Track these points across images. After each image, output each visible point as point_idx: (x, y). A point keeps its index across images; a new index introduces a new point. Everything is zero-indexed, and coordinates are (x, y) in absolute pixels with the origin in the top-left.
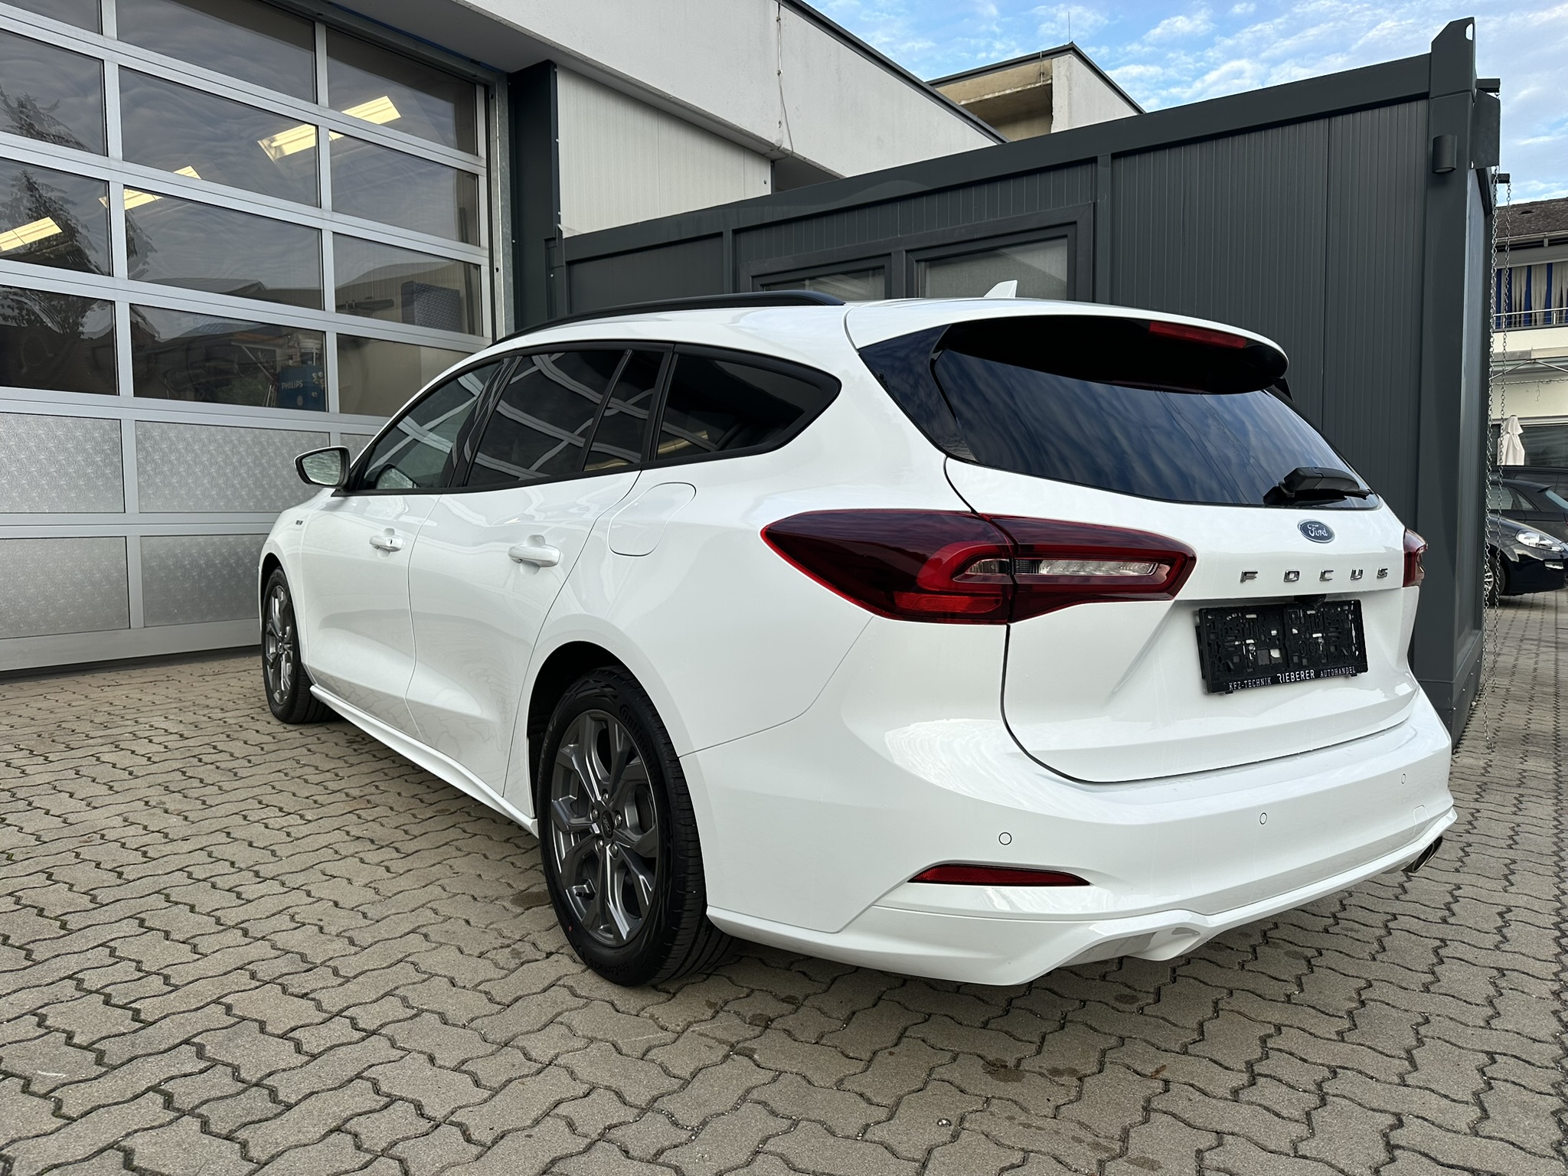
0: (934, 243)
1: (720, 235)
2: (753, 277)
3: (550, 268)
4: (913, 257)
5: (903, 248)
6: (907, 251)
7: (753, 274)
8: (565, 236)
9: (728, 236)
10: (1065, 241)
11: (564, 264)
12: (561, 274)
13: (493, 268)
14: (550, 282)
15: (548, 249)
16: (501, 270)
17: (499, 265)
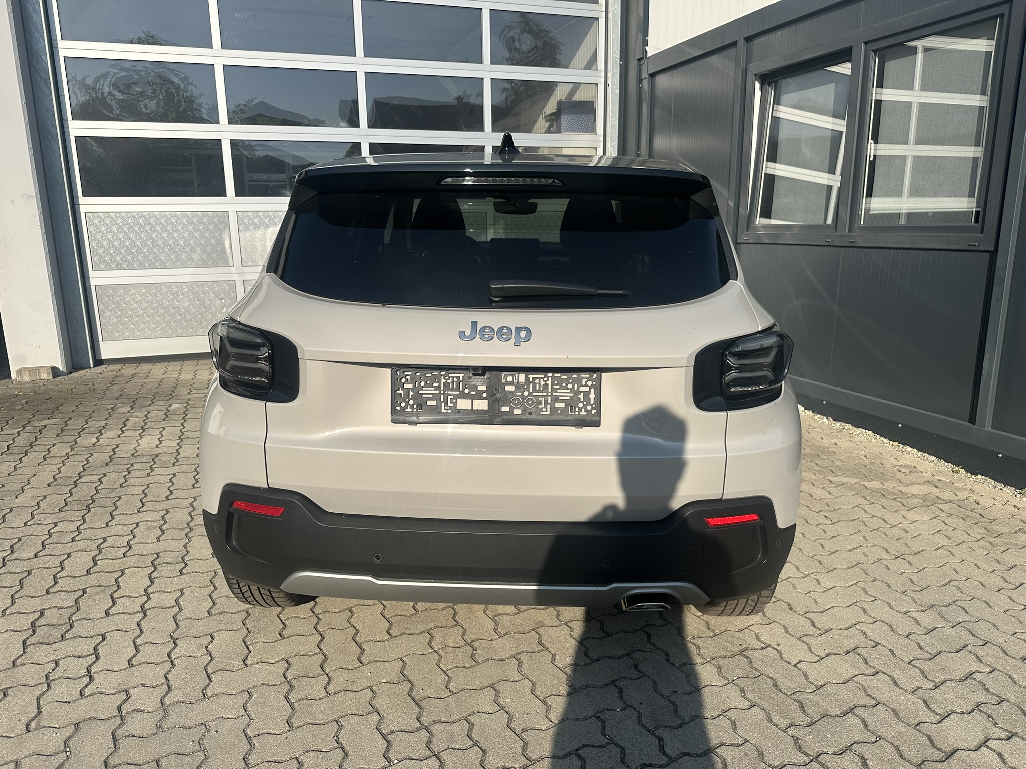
1: (736, 43)
2: (756, 75)
3: (640, 81)
4: (870, 48)
5: (861, 42)
6: (866, 42)
7: (755, 73)
8: (649, 55)
9: (742, 42)
11: (647, 76)
12: (646, 84)
13: (606, 85)
14: (640, 90)
15: (640, 66)
16: (610, 85)
17: (609, 82)
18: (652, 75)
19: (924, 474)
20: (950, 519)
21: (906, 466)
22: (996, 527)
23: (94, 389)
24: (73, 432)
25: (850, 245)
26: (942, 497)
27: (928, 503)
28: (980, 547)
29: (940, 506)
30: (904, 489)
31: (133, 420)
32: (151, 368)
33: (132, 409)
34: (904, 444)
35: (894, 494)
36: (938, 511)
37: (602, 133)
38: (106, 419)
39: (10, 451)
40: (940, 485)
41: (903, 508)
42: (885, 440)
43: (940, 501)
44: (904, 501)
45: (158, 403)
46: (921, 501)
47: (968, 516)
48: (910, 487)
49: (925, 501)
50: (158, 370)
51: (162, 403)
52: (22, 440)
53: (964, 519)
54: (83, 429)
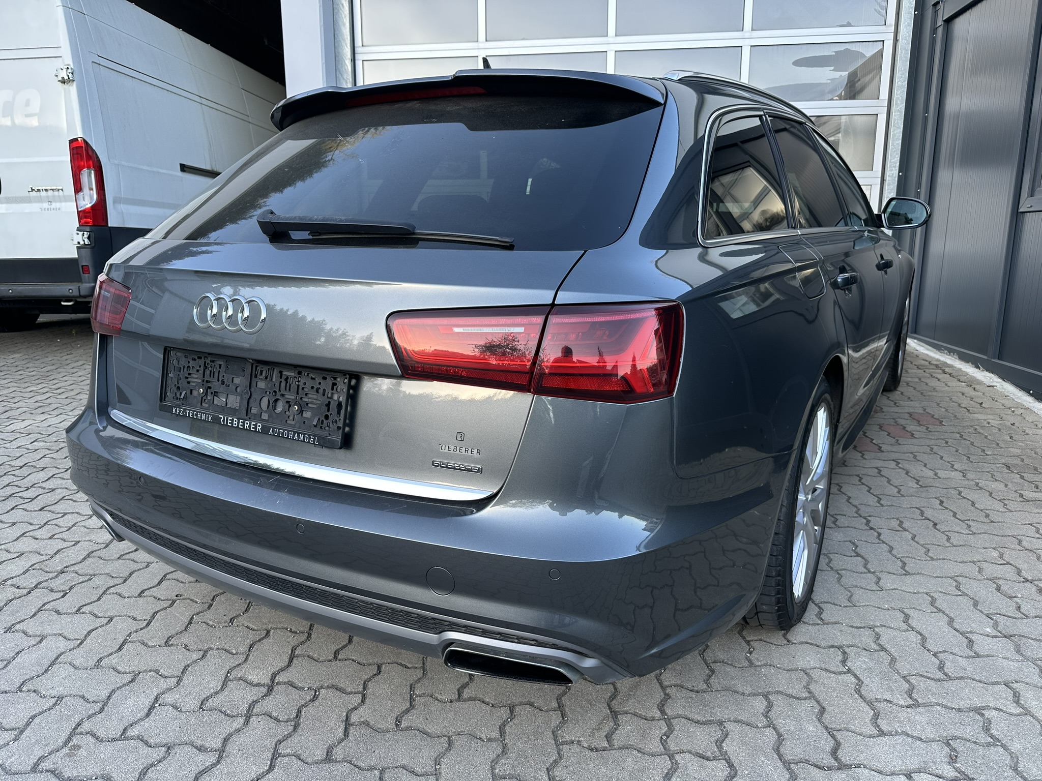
3: (934, 30)
11: (942, 23)
12: (940, 30)
13: (896, 40)
14: (933, 41)
15: (936, 13)
16: (900, 41)
17: (900, 37)
18: (949, 21)
37: (887, 97)
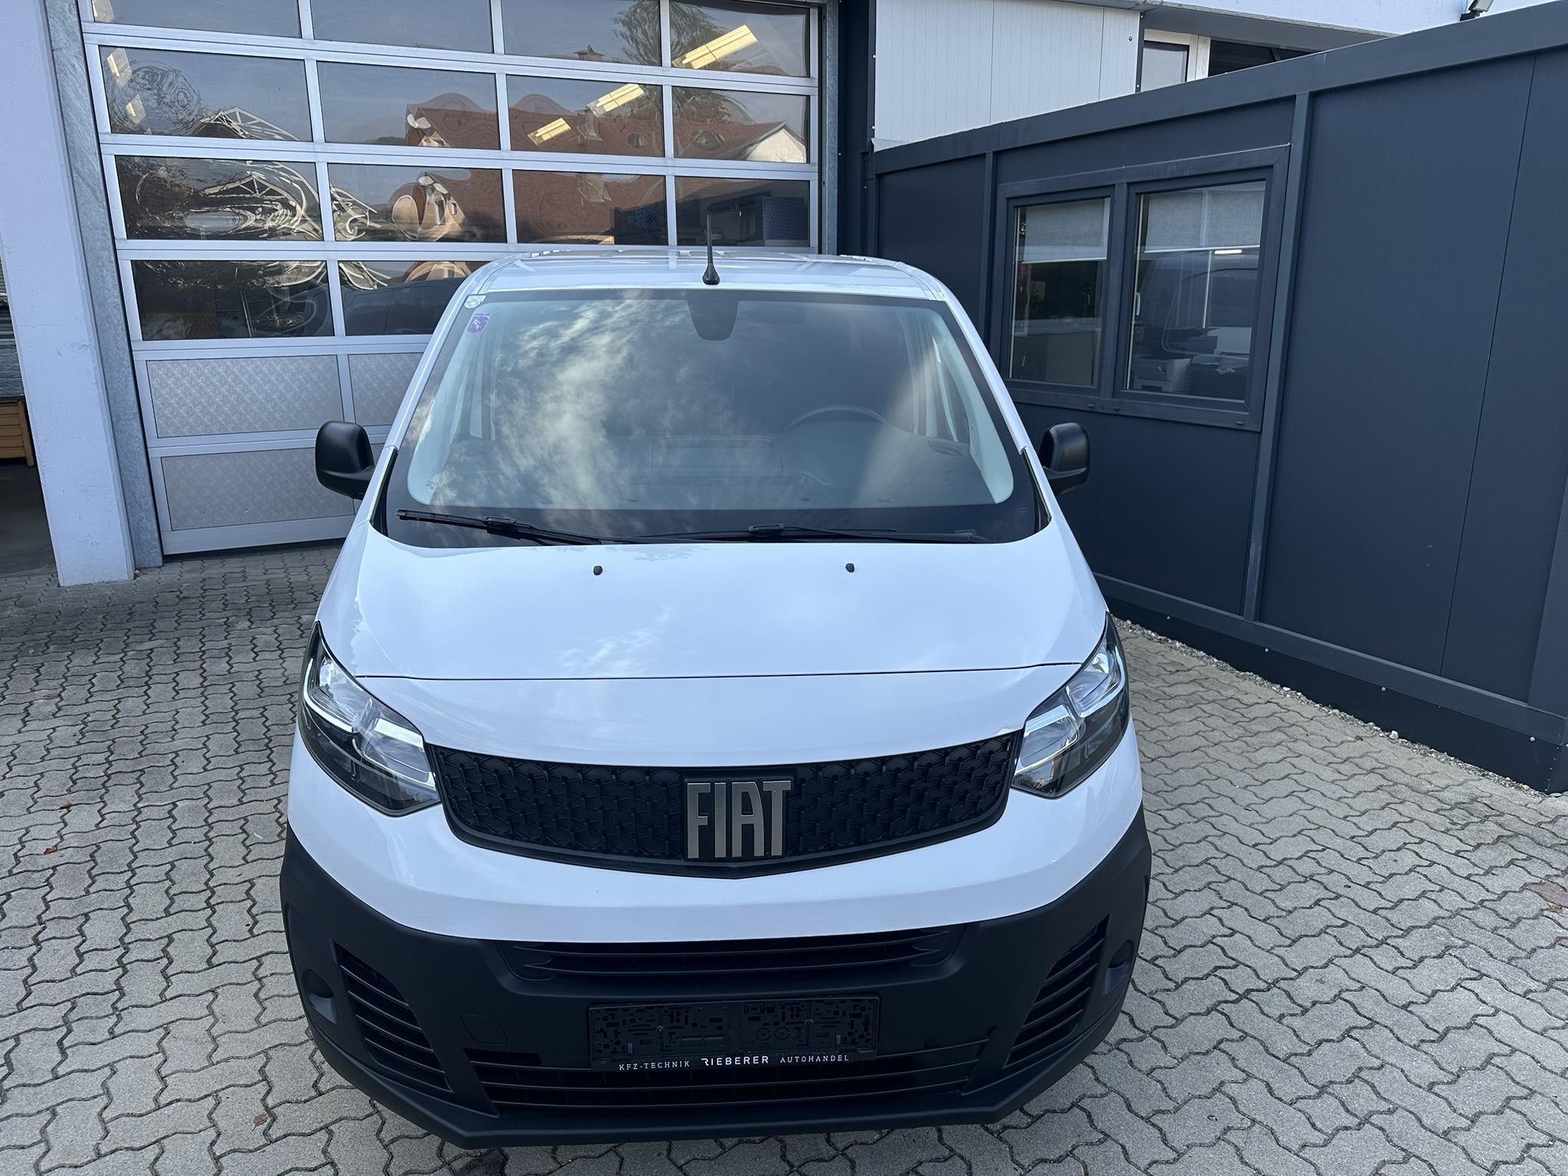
0: (1150, 178)
1: (984, 155)
2: (1008, 199)
3: (865, 181)
4: (1134, 190)
5: (1125, 180)
6: (1129, 184)
7: (1008, 196)
8: (876, 150)
9: (990, 157)
10: (1264, 182)
11: (874, 177)
12: (873, 184)
13: (821, 182)
14: (865, 193)
15: (864, 162)
16: (826, 185)
17: (826, 178)
18: (881, 177)
19: (1191, 672)
20: (1210, 720)
21: (1172, 663)
22: (1256, 727)
23: (184, 598)
24: (191, 656)
25: (1114, 412)
26: (1206, 697)
27: (1191, 704)
28: (1235, 747)
29: (1203, 706)
30: (1166, 690)
31: (261, 640)
32: (242, 565)
33: (252, 623)
34: (1172, 639)
35: (1156, 695)
36: (1200, 712)
37: (817, 245)
38: (226, 638)
39: (126, 684)
40: (1206, 684)
41: (1164, 710)
42: (1153, 635)
43: (1204, 702)
44: (1167, 703)
45: (282, 614)
46: (1184, 702)
47: (1229, 717)
48: (1175, 687)
49: (1188, 702)
50: (255, 568)
51: (286, 614)
52: (133, 668)
53: (1224, 720)
54: (204, 652)
